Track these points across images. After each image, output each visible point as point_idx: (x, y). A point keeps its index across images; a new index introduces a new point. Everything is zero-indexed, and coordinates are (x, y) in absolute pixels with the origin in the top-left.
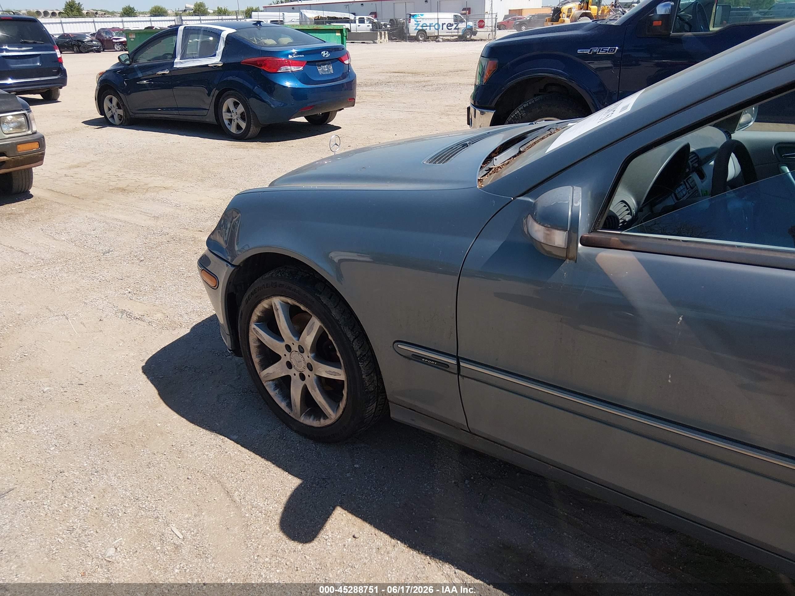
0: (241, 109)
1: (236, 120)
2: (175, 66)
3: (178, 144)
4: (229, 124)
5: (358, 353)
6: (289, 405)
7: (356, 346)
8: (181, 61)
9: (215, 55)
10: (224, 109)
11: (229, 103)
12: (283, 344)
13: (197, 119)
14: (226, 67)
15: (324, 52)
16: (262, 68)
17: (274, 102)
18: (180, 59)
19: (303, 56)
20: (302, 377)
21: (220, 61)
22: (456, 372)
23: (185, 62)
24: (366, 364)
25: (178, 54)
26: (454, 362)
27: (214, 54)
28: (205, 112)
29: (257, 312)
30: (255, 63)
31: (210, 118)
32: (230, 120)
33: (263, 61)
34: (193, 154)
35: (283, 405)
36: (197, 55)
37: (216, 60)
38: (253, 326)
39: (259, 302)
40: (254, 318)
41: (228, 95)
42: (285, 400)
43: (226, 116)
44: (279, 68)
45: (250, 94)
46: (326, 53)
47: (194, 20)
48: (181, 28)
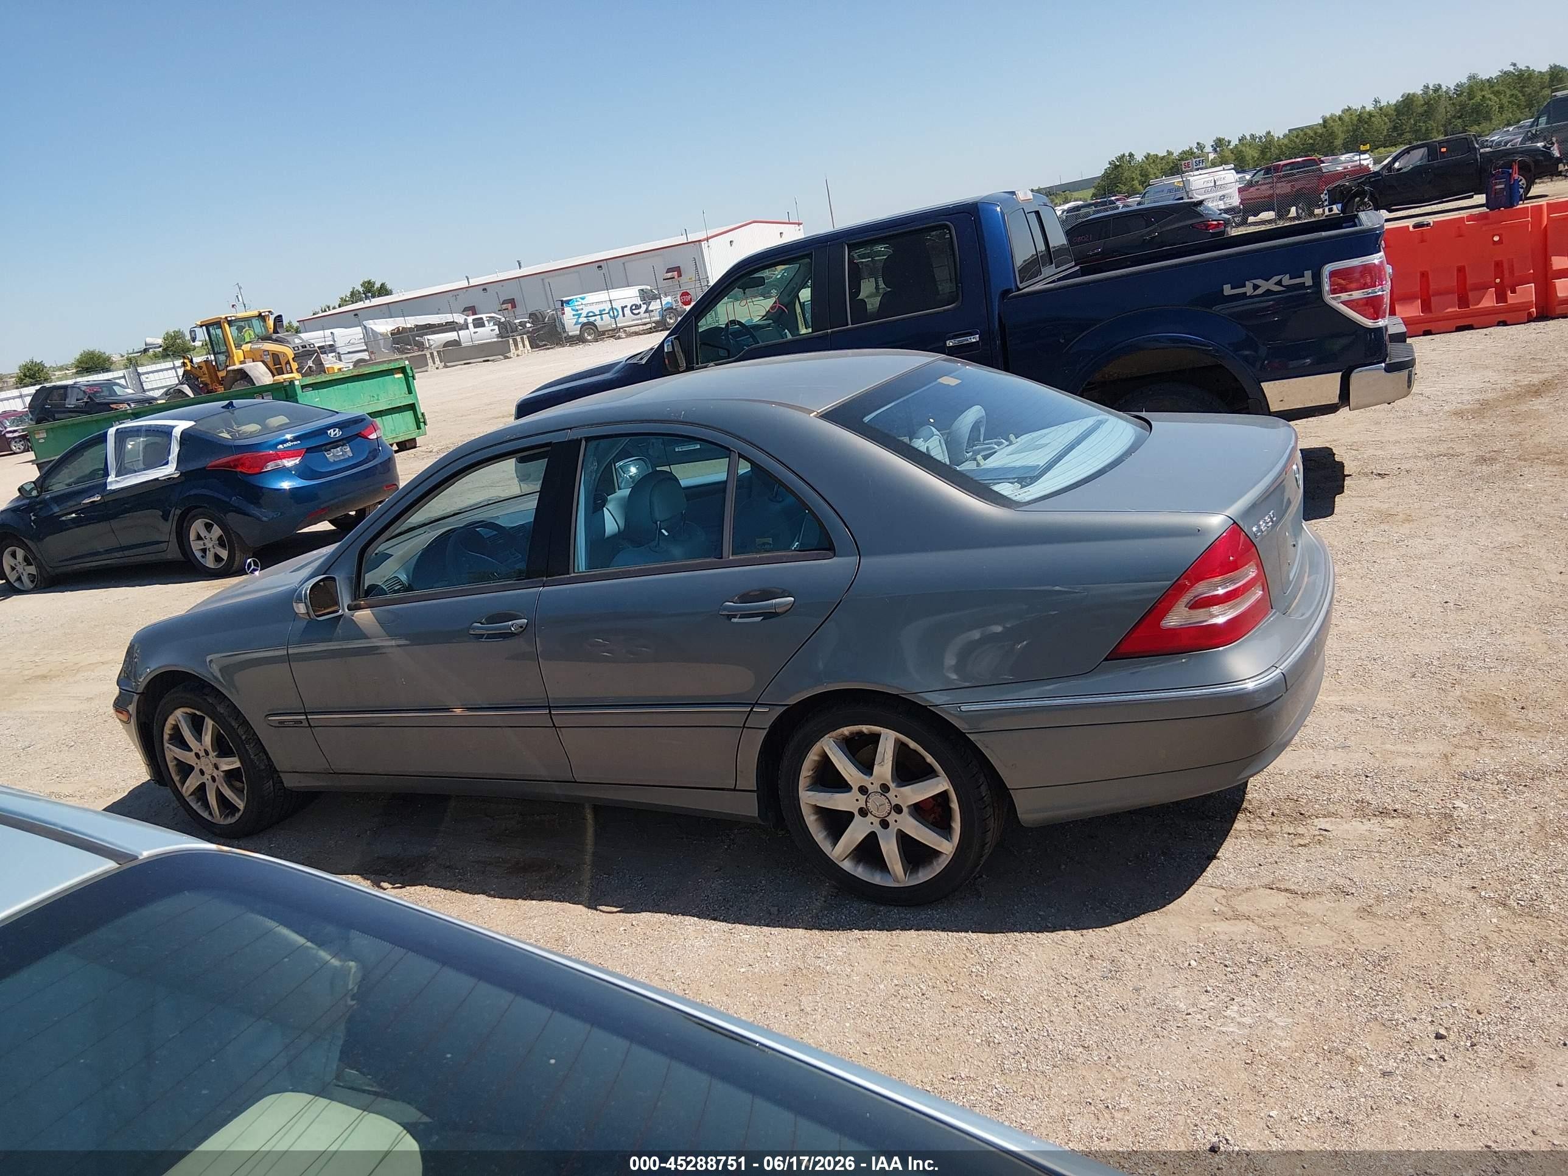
0: (217, 531)
1: (212, 550)
2: (108, 488)
3: (126, 600)
4: (203, 557)
5: (244, 737)
6: (211, 814)
7: (240, 731)
8: (117, 479)
9: (167, 463)
10: (192, 536)
11: (197, 526)
12: (193, 754)
13: (152, 558)
14: (187, 476)
15: (332, 430)
16: (238, 470)
17: (265, 514)
18: (116, 477)
19: (299, 442)
20: (214, 779)
21: (176, 470)
22: (307, 725)
23: (124, 479)
24: (252, 746)
25: (111, 469)
26: (305, 717)
27: (165, 462)
28: (164, 545)
29: (167, 731)
30: (227, 464)
31: (172, 552)
32: (204, 551)
33: (238, 460)
34: (148, 610)
35: (205, 815)
36: (142, 466)
37: (169, 470)
38: (166, 745)
39: (166, 720)
40: (166, 737)
41: (194, 516)
42: (206, 810)
43: (196, 546)
44: (264, 465)
45: (227, 508)
46: (334, 431)
47: (162, 370)
48: (112, 431)
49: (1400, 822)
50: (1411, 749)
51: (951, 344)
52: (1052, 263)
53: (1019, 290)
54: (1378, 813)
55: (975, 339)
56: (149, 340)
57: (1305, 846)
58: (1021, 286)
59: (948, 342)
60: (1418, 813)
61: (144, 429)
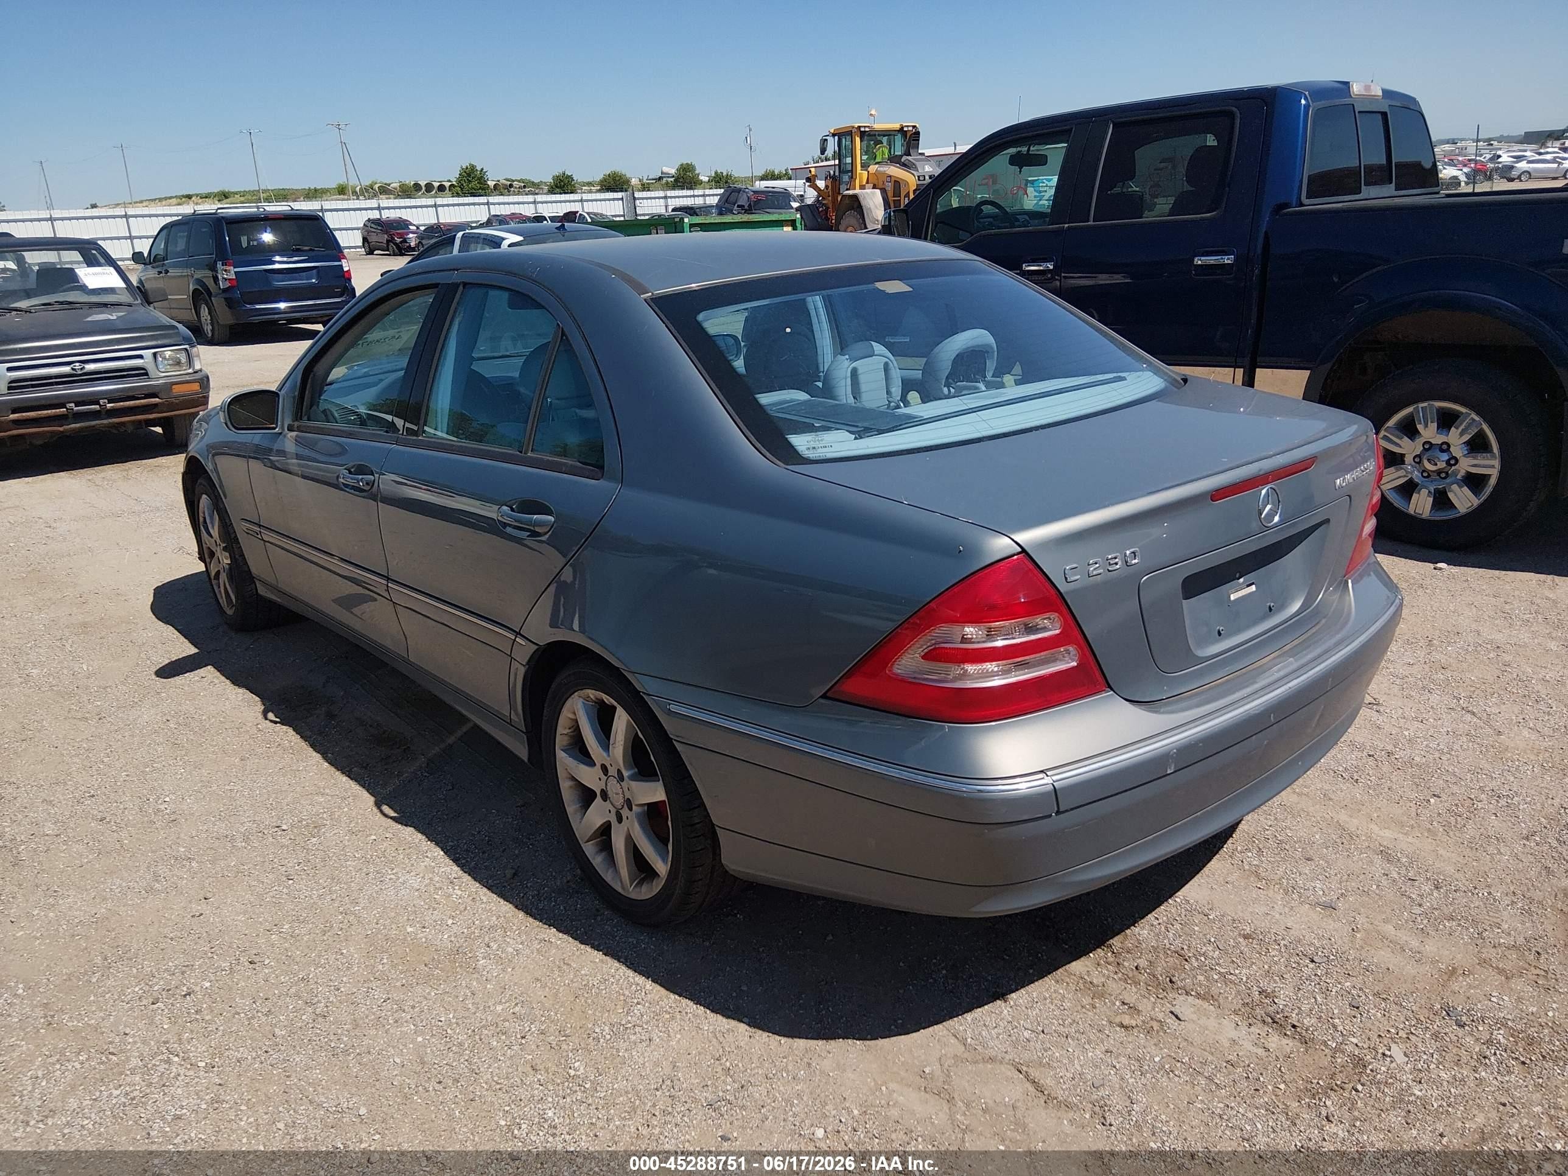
20: (224, 570)
22: (261, 538)
26: (259, 529)
29: (201, 514)
35: (221, 601)
40: (201, 519)
42: (220, 597)
47: (655, 198)
48: (460, 234)
49: (1289, 1045)
50: (1415, 943)
51: (1200, 262)
52: (1391, 183)
53: (1302, 205)
54: (1270, 1020)
55: (1228, 260)
56: (665, 169)
57: (1126, 1027)
58: (1305, 201)
59: (1196, 259)
60: (1325, 1043)
61: (482, 236)
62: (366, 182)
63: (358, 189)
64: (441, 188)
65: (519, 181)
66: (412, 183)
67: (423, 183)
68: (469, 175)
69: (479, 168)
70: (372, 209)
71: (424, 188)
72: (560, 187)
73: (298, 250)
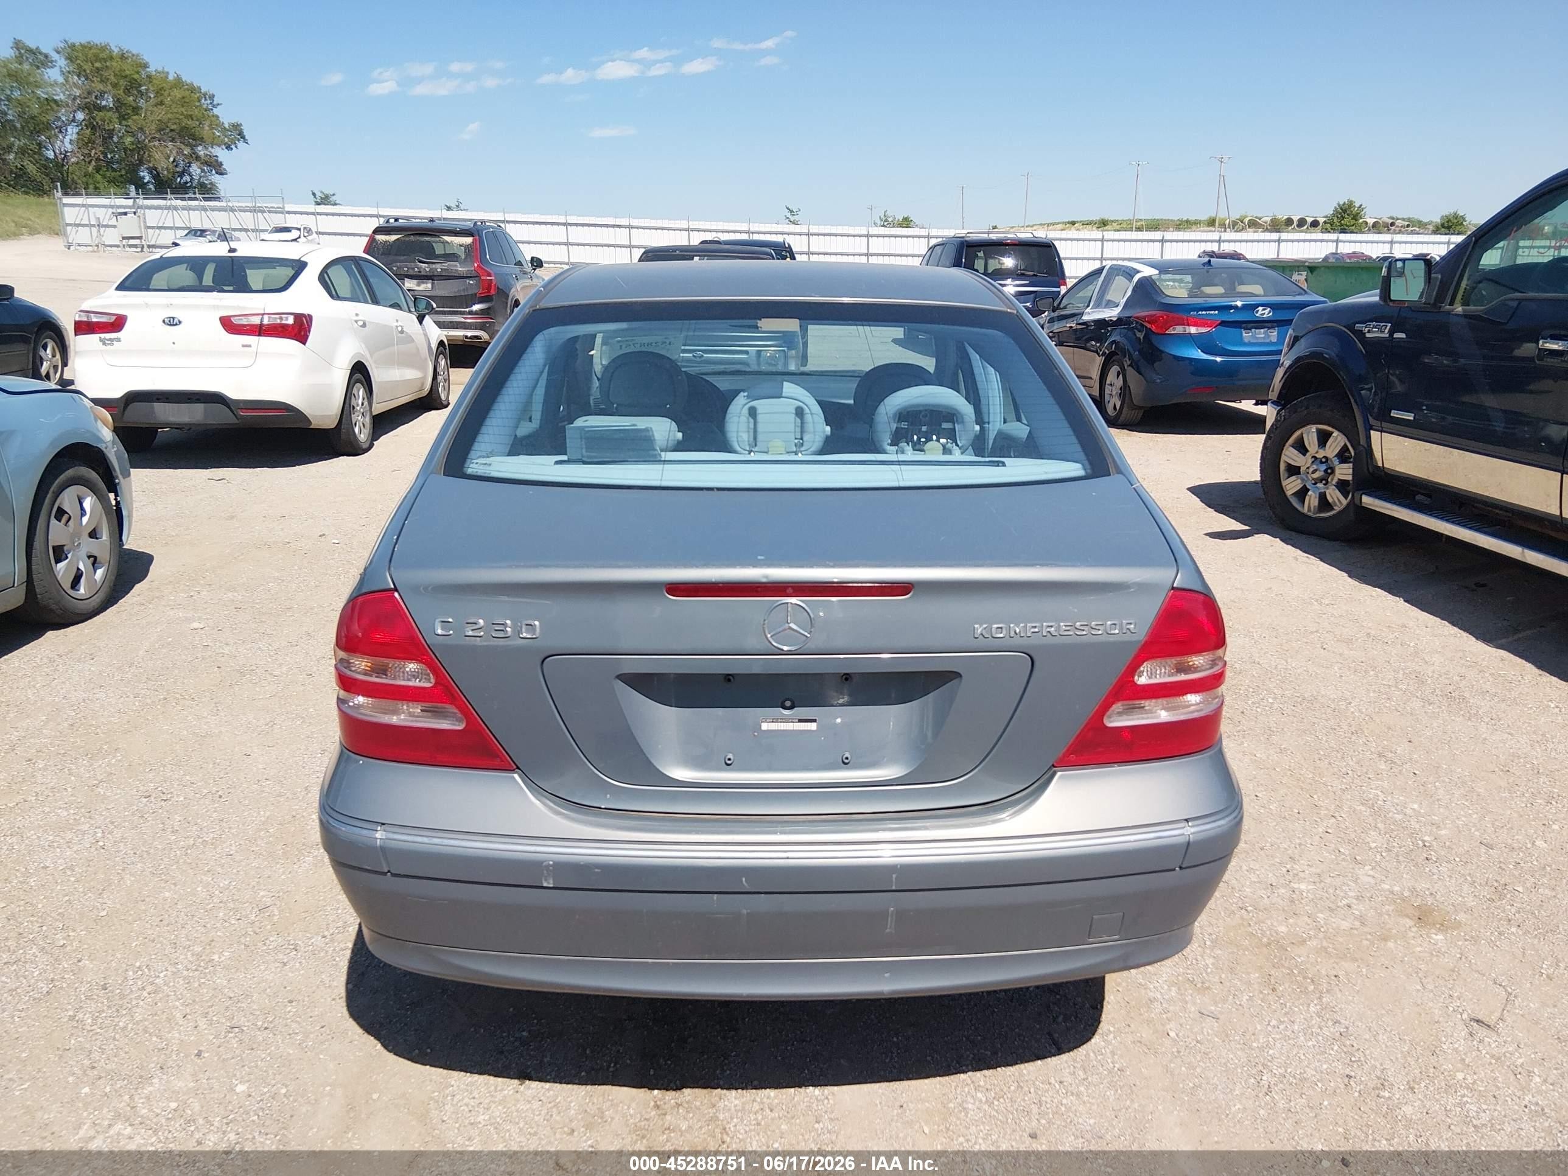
0: (1120, 381)
10: (1108, 380)
11: (1113, 372)
14: (1120, 322)
15: (1262, 309)
21: (1118, 314)
46: (1265, 310)
62: (1235, 216)
63: (1227, 222)
64: (1315, 224)
65: (1403, 219)
66: (1285, 217)
67: (1295, 219)
68: (1345, 211)
69: (1357, 205)
70: (1212, 241)
71: (1295, 224)
72: (1449, 228)
73: (1023, 274)
